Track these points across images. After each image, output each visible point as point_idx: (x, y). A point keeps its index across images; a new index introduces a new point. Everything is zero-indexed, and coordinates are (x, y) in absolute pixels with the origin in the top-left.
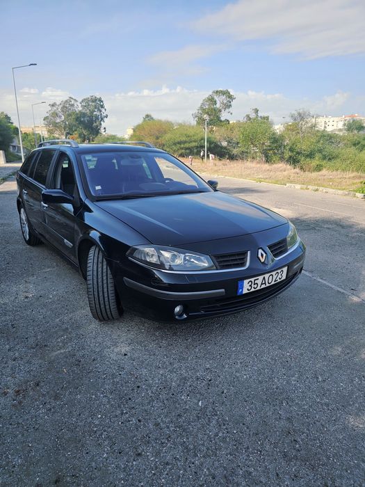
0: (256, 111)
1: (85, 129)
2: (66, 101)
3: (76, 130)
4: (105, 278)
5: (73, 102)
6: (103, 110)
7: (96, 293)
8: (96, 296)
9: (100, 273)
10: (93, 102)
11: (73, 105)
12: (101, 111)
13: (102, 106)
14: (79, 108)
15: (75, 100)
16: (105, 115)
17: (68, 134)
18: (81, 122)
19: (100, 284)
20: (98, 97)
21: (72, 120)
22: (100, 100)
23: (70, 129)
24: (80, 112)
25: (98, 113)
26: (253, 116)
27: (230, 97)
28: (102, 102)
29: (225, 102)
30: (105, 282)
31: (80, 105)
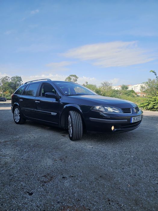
0: (87, 83)
1: (12, 89)
2: (4, 78)
3: (8, 90)
4: (79, 121)
5: (7, 78)
6: (21, 81)
7: (76, 127)
8: (76, 128)
9: (77, 119)
10: (17, 78)
11: (7, 79)
12: (20, 82)
13: (21, 80)
14: (10, 81)
15: (9, 78)
16: (22, 83)
17: (4, 91)
18: (10, 86)
19: (77, 123)
20: (19, 76)
21: (6, 86)
22: (20, 78)
23: (5, 89)
24: (11, 82)
25: (19, 83)
26: (86, 84)
27: (77, 77)
28: (21, 78)
29: (75, 79)
30: (79, 122)
31: (10, 80)
